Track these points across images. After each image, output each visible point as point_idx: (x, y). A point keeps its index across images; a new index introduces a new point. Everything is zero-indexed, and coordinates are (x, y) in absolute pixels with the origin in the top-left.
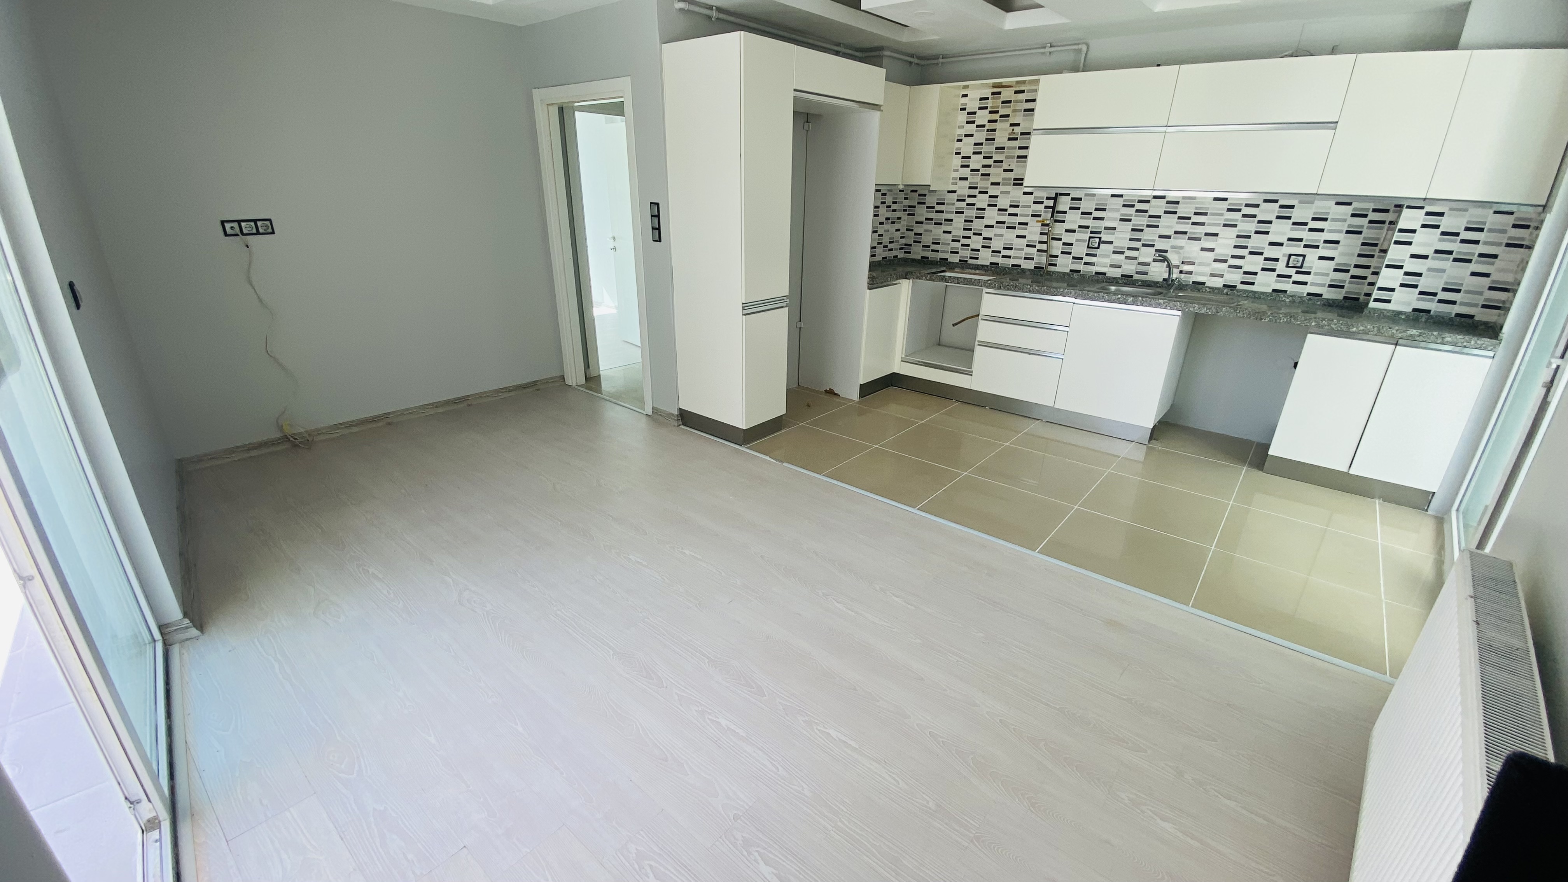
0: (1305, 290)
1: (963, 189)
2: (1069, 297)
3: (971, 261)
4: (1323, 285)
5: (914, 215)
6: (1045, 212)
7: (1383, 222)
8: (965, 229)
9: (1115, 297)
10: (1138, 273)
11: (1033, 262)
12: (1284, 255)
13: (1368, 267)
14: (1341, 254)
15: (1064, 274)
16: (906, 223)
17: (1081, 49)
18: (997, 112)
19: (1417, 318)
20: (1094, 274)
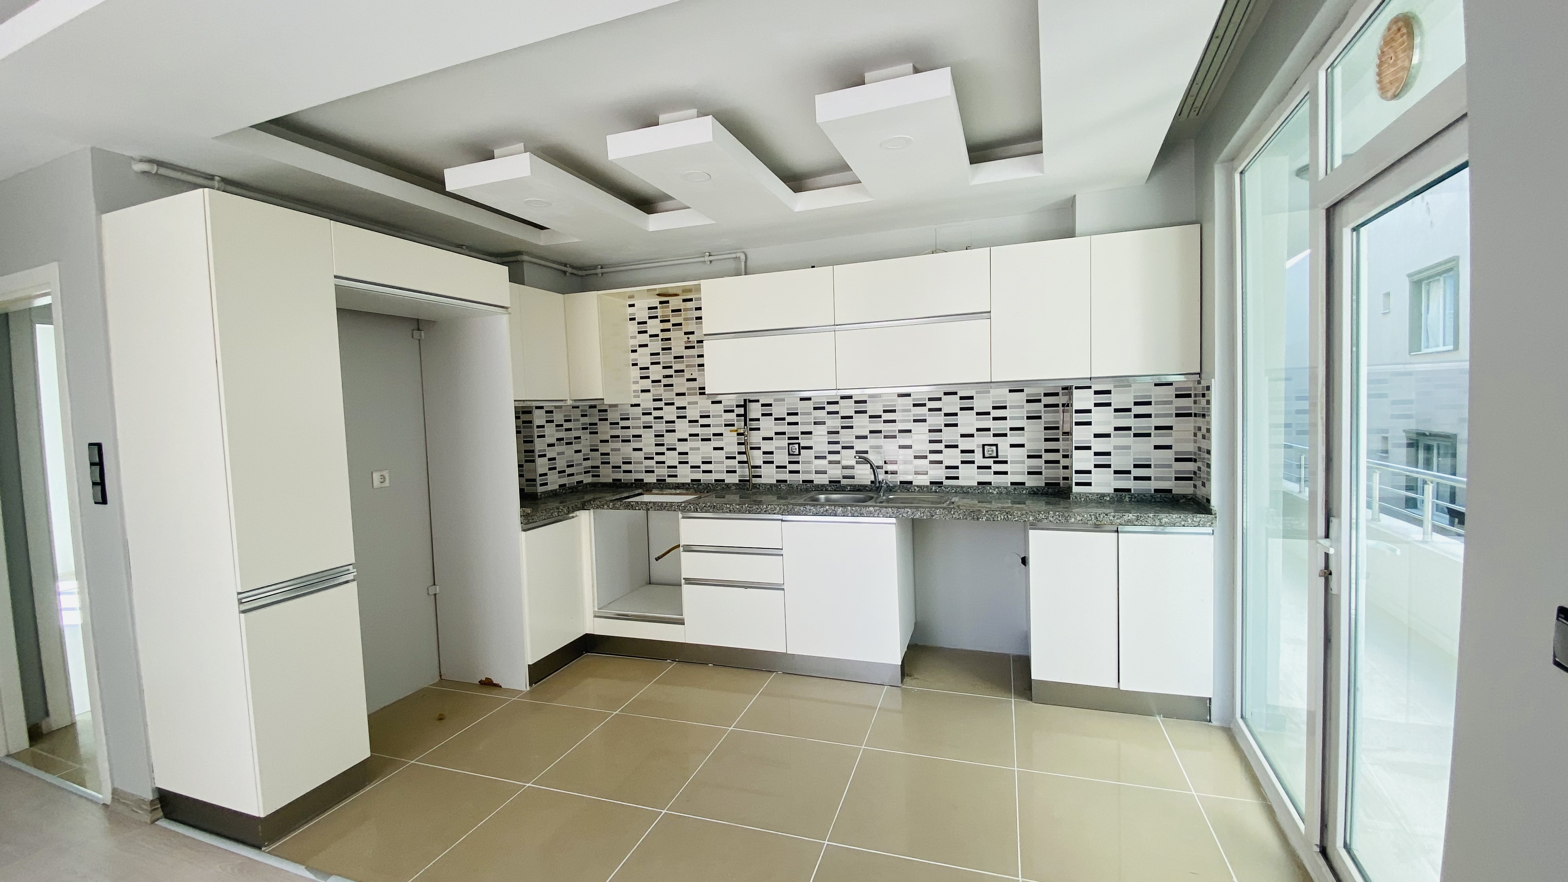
0: (1007, 480)
1: (646, 401)
2: (774, 514)
3: (669, 480)
4: (1023, 473)
5: (597, 433)
6: (738, 421)
7: (1057, 405)
8: (657, 445)
9: (822, 509)
10: (844, 477)
11: (737, 475)
12: (978, 446)
13: (1057, 451)
14: (1029, 440)
15: (771, 485)
16: (588, 443)
17: (739, 258)
18: (669, 321)
19: (1121, 498)
20: (801, 483)
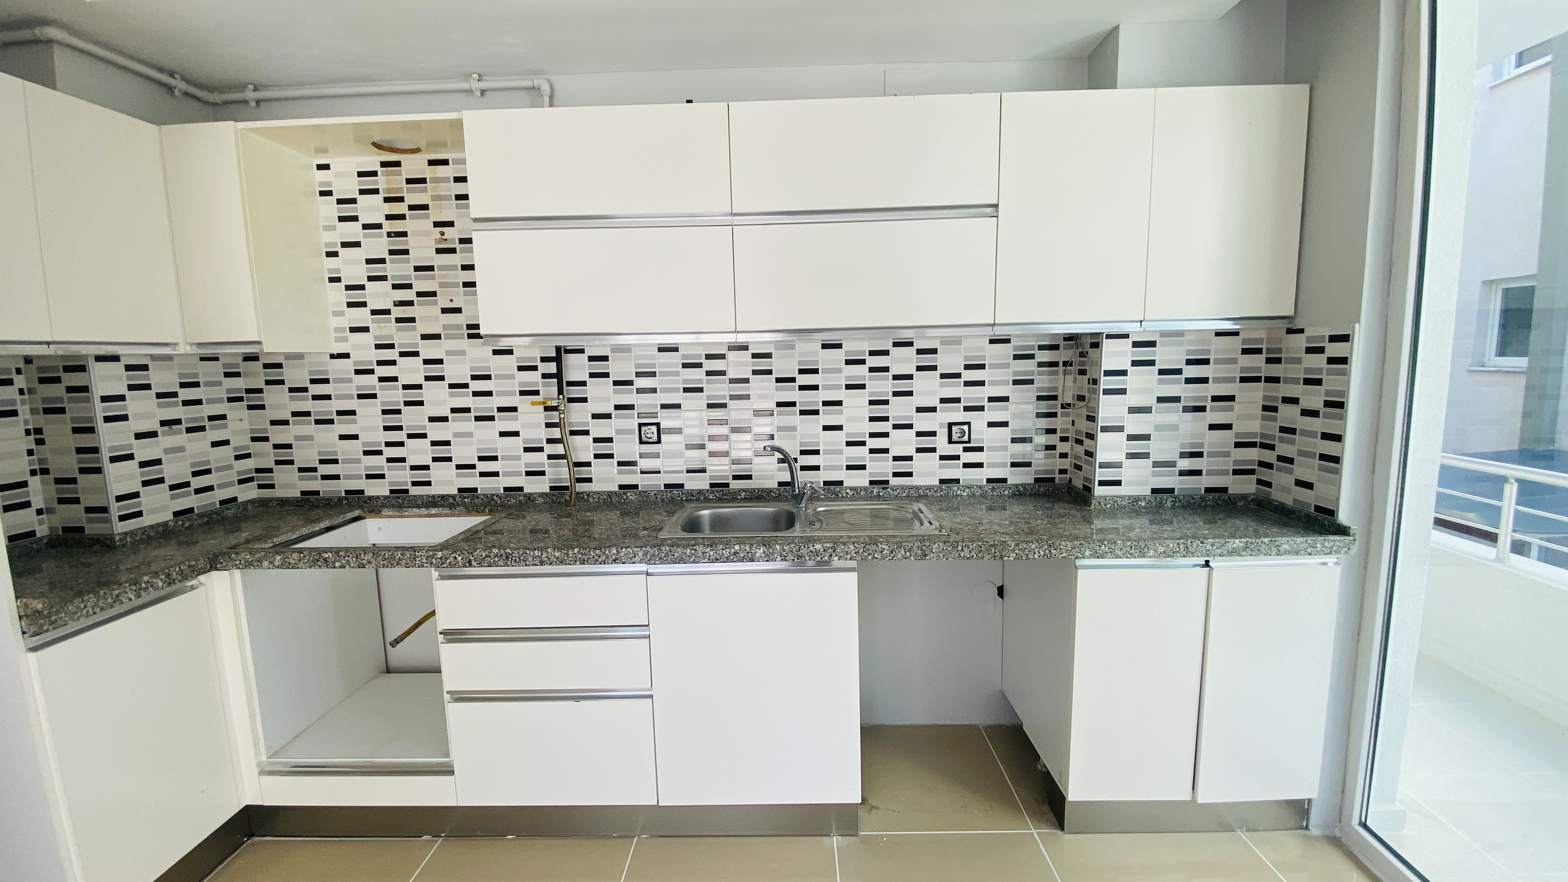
0: (980, 476)
1: (363, 350)
2: (634, 563)
3: (415, 491)
4: (1003, 465)
5: (262, 407)
6: (544, 385)
8: (387, 428)
9: (728, 550)
10: (735, 477)
11: (546, 478)
12: (941, 425)
13: (1054, 431)
14: (1014, 416)
15: (610, 494)
16: (246, 425)
17: (539, 89)
18: (401, 199)
19: (1161, 503)
20: (663, 488)
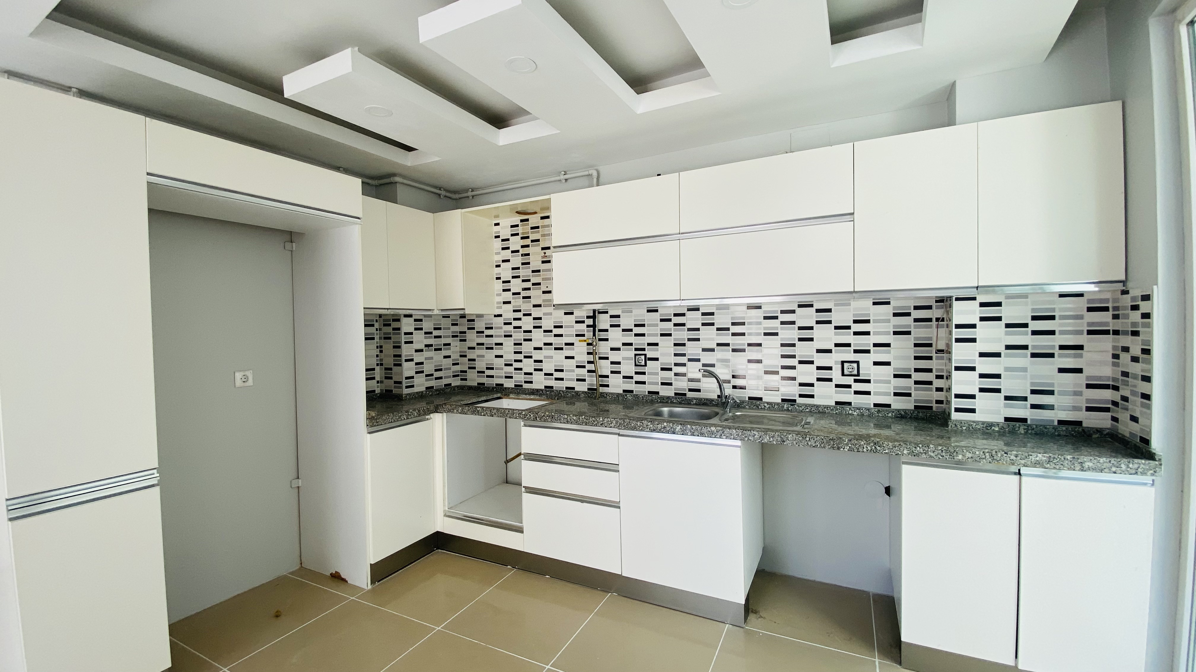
0: (869, 401)
1: (508, 313)
2: (611, 427)
3: (525, 386)
4: (887, 394)
5: (465, 340)
6: (588, 331)
7: (930, 320)
8: (515, 353)
9: (660, 425)
10: (690, 390)
11: (586, 383)
12: (836, 363)
13: (930, 370)
14: (895, 358)
15: (618, 395)
16: (458, 349)
17: (592, 175)
18: (528, 237)
19: (1014, 429)
20: (647, 394)
